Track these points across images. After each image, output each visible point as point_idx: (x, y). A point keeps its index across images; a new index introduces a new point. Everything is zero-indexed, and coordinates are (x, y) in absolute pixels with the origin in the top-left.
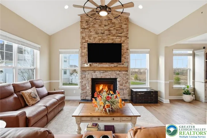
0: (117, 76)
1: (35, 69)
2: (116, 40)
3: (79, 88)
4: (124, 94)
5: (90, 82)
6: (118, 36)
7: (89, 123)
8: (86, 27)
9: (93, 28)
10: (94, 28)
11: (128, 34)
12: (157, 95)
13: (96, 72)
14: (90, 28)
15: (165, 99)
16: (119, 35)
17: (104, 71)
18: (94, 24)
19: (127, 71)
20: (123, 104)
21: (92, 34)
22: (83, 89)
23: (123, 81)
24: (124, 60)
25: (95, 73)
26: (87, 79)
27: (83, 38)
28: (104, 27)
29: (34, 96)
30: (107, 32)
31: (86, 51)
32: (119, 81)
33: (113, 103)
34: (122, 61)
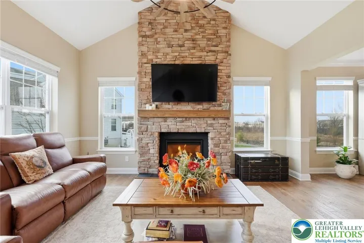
0: (209, 128)
1: (48, 113)
2: (207, 58)
3: (136, 151)
4: (222, 163)
5: (157, 139)
6: (211, 51)
7: (152, 221)
8: (148, 33)
9: (162, 36)
10: (164, 36)
11: (229, 46)
12: (287, 164)
13: (168, 121)
14: (156, 36)
15: (302, 173)
16: (213, 48)
17: (184, 119)
18: (163, 28)
19: (228, 118)
20: (224, 179)
21: (161, 46)
22: (143, 153)
23: (220, 138)
24: (222, 97)
25: (165, 121)
26: (150, 133)
27: (143, 55)
28: (184, 34)
29: (39, 163)
30: (188, 44)
31: (148, 80)
32: (212, 139)
33: (203, 176)
34: (218, 99)
